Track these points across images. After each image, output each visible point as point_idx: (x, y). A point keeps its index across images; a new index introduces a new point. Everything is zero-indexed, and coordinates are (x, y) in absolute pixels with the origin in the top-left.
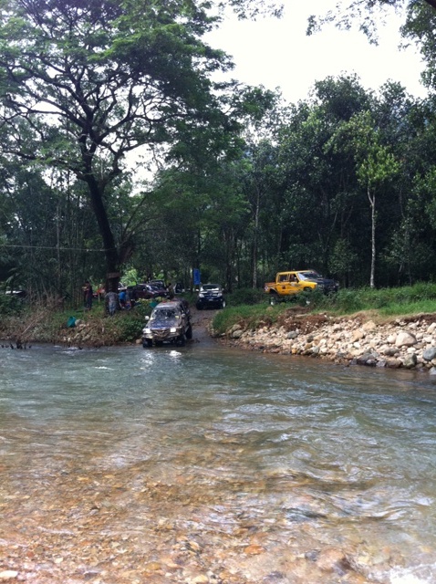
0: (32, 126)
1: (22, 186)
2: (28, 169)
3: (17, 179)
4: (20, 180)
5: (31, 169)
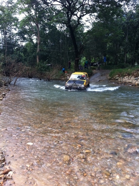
0: (52, 10)
1: (50, 30)
2: (52, 25)
3: (49, 28)
4: (49, 29)
5: (53, 25)
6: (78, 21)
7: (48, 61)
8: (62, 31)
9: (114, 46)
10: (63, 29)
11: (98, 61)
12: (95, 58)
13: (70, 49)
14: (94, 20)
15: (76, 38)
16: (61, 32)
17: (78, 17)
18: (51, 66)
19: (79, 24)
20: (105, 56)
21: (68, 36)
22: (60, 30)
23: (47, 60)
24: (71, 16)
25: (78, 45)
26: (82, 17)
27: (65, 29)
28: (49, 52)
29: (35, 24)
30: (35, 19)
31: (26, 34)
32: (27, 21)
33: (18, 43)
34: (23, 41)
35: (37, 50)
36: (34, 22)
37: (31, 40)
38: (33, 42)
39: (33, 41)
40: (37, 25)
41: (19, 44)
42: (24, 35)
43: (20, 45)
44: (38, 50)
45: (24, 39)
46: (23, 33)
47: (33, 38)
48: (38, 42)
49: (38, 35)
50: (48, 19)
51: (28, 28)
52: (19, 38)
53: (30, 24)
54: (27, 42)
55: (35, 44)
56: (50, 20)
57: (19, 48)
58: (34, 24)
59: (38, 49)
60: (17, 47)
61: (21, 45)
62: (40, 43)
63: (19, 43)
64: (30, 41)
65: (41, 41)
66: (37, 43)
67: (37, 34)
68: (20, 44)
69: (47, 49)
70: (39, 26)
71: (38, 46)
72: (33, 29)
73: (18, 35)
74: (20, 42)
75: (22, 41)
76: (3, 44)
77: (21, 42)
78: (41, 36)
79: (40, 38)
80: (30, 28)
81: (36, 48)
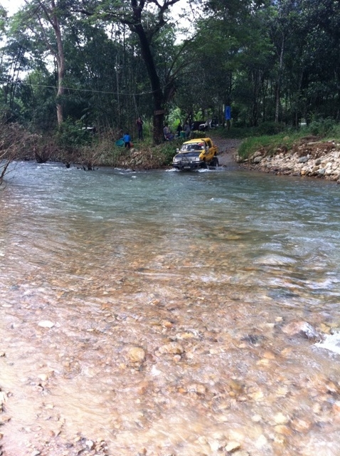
1: (89, 40)
2: (94, 26)
3: (86, 35)
4: (88, 36)
5: (96, 26)
6: (161, 16)
7: (84, 118)
8: (120, 42)
9: (250, 79)
10: (121, 36)
11: (210, 117)
12: (203, 111)
13: (140, 87)
14: (201, 12)
15: (155, 59)
16: (116, 45)
17: (159, 6)
18: (94, 130)
19: (162, 23)
20: (228, 103)
21: (135, 54)
22: (114, 40)
23: (84, 116)
24: (142, 4)
25: (162, 78)
26: (169, 6)
27: (127, 36)
28: (88, 96)
29: (50, 25)
30: (51, 12)
31: (28, 51)
32: (30, 17)
33: (8, 74)
34: (20, 69)
35: (57, 90)
36: (48, 19)
37: (42, 66)
38: (47, 71)
39: (47, 67)
40: (56, 28)
41: (10, 77)
42: (24, 52)
43: (13, 79)
44: (59, 91)
45: (24, 62)
46: (21, 47)
47: (45, 61)
48: (60, 70)
49: (60, 52)
50: (83, 12)
51: (34, 34)
52: (9, 60)
53: (36, 24)
54: (31, 71)
55: (52, 76)
56: (89, 14)
57: (10, 87)
58: (47, 25)
59: (60, 87)
60: (5, 84)
61: (15, 78)
62: (63, 74)
63: (11, 72)
64: (38, 69)
65: (66, 68)
66: (56, 73)
67: (57, 50)
68: (14, 75)
69: (83, 88)
70: (61, 29)
71: (60, 80)
72: (47, 36)
73: (8, 52)
74: (13, 70)
75: (17, 67)
77: (15, 69)
78: (65, 56)
79: (64, 61)
80: (37, 35)
81: (54, 87)
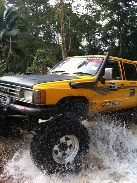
0: (135, 11)
1: (132, 32)
3: (130, 30)
5: (135, 26)
28: (132, 54)
29: (117, 28)
30: (118, 23)
31: (109, 39)
32: (110, 27)
33: (101, 48)
34: (105, 46)
36: (116, 26)
37: (114, 44)
39: (116, 44)
40: (119, 28)
42: (107, 40)
43: (103, 50)
44: (120, 53)
45: (107, 43)
46: (106, 38)
47: (115, 42)
48: (120, 45)
50: (130, 21)
51: (111, 32)
52: (102, 43)
53: (112, 28)
54: (109, 46)
55: (117, 48)
56: (132, 22)
57: (102, 53)
59: (120, 51)
60: (100, 52)
62: (122, 46)
64: (112, 45)
65: (123, 44)
67: (120, 37)
68: (104, 48)
69: (129, 51)
70: (121, 29)
71: (121, 49)
72: (116, 32)
73: (102, 40)
76: (88, 50)
78: (123, 39)
79: (122, 41)
81: (118, 52)
